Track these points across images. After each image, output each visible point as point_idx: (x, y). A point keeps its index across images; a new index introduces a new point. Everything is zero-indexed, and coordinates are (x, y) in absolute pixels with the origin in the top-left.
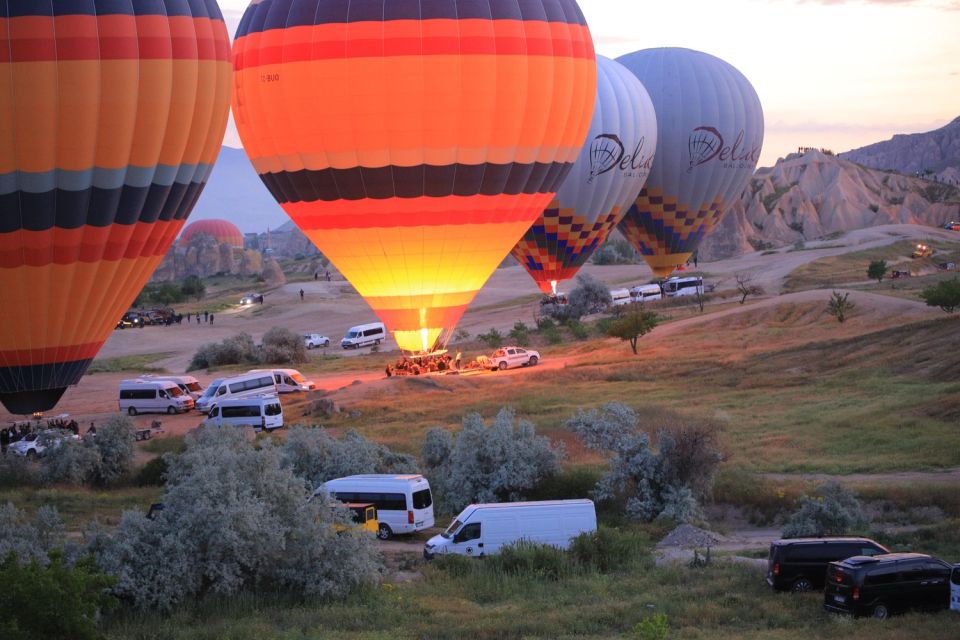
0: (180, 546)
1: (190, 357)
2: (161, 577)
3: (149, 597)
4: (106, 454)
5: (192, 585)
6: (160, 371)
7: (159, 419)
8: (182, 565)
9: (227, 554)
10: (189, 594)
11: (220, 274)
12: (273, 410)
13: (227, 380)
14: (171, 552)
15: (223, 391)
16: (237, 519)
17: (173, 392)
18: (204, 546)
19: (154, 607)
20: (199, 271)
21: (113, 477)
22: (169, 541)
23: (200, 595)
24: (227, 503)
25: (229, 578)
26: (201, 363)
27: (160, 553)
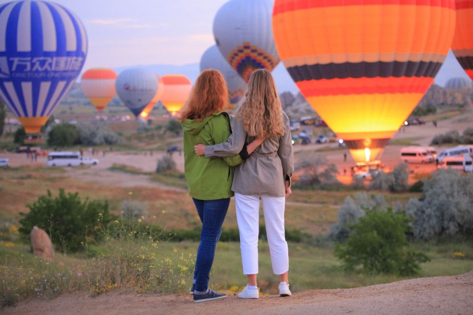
0: (433, 214)
1: (430, 140)
2: (425, 226)
3: (419, 234)
4: (397, 178)
5: (437, 230)
6: (418, 145)
7: (418, 165)
8: (434, 221)
9: (452, 218)
10: (436, 234)
11: (443, 104)
12: (468, 163)
13: (448, 150)
14: (429, 216)
15: (446, 154)
16: (457, 204)
17: (425, 154)
18: (442, 214)
19: (422, 237)
20: (433, 102)
21: (399, 188)
22: (428, 211)
23: (440, 234)
24: (453, 197)
25: (452, 228)
26: (435, 143)
27: (425, 216)
